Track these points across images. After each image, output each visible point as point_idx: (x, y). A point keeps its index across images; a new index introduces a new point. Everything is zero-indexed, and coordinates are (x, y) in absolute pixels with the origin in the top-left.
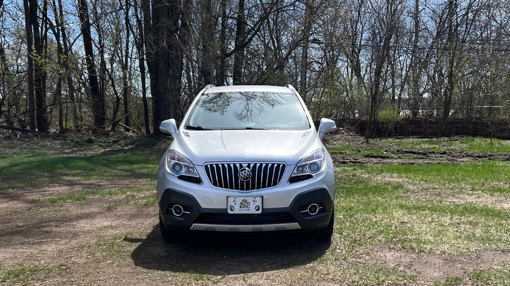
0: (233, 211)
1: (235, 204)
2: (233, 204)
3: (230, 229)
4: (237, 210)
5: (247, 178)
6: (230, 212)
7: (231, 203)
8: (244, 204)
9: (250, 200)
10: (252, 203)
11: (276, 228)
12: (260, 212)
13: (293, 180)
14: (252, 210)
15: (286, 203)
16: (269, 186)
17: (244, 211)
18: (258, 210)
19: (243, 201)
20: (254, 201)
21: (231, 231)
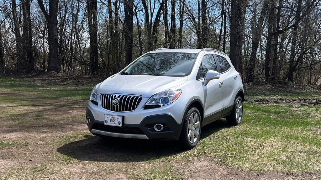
0: (107, 123)
1: (108, 119)
2: (107, 120)
3: (107, 134)
4: (109, 123)
5: (116, 104)
6: (105, 124)
7: (106, 119)
8: (113, 120)
9: (116, 117)
10: (116, 119)
11: (132, 137)
12: (121, 125)
13: (146, 107)
14: (117, 124)
15: (138, 122)
16: (130, 110)
17: (112, 124)
18: (120, 124)
19: (112, 118)
20: (118, 118)
21: (108, 135)
